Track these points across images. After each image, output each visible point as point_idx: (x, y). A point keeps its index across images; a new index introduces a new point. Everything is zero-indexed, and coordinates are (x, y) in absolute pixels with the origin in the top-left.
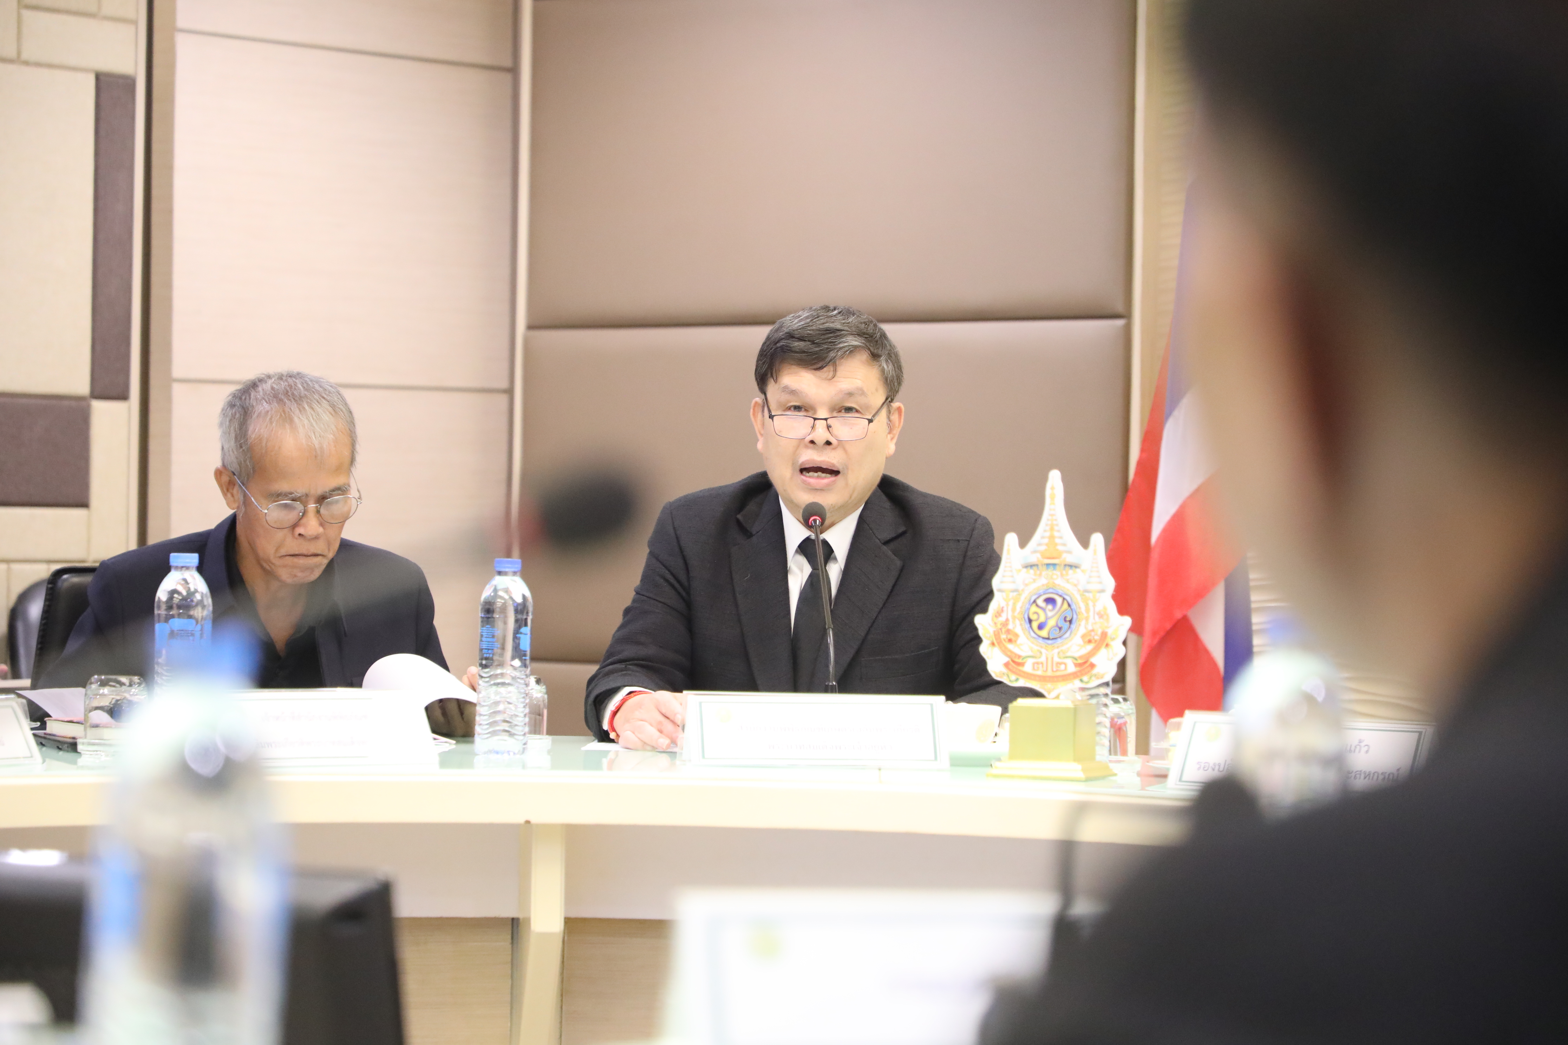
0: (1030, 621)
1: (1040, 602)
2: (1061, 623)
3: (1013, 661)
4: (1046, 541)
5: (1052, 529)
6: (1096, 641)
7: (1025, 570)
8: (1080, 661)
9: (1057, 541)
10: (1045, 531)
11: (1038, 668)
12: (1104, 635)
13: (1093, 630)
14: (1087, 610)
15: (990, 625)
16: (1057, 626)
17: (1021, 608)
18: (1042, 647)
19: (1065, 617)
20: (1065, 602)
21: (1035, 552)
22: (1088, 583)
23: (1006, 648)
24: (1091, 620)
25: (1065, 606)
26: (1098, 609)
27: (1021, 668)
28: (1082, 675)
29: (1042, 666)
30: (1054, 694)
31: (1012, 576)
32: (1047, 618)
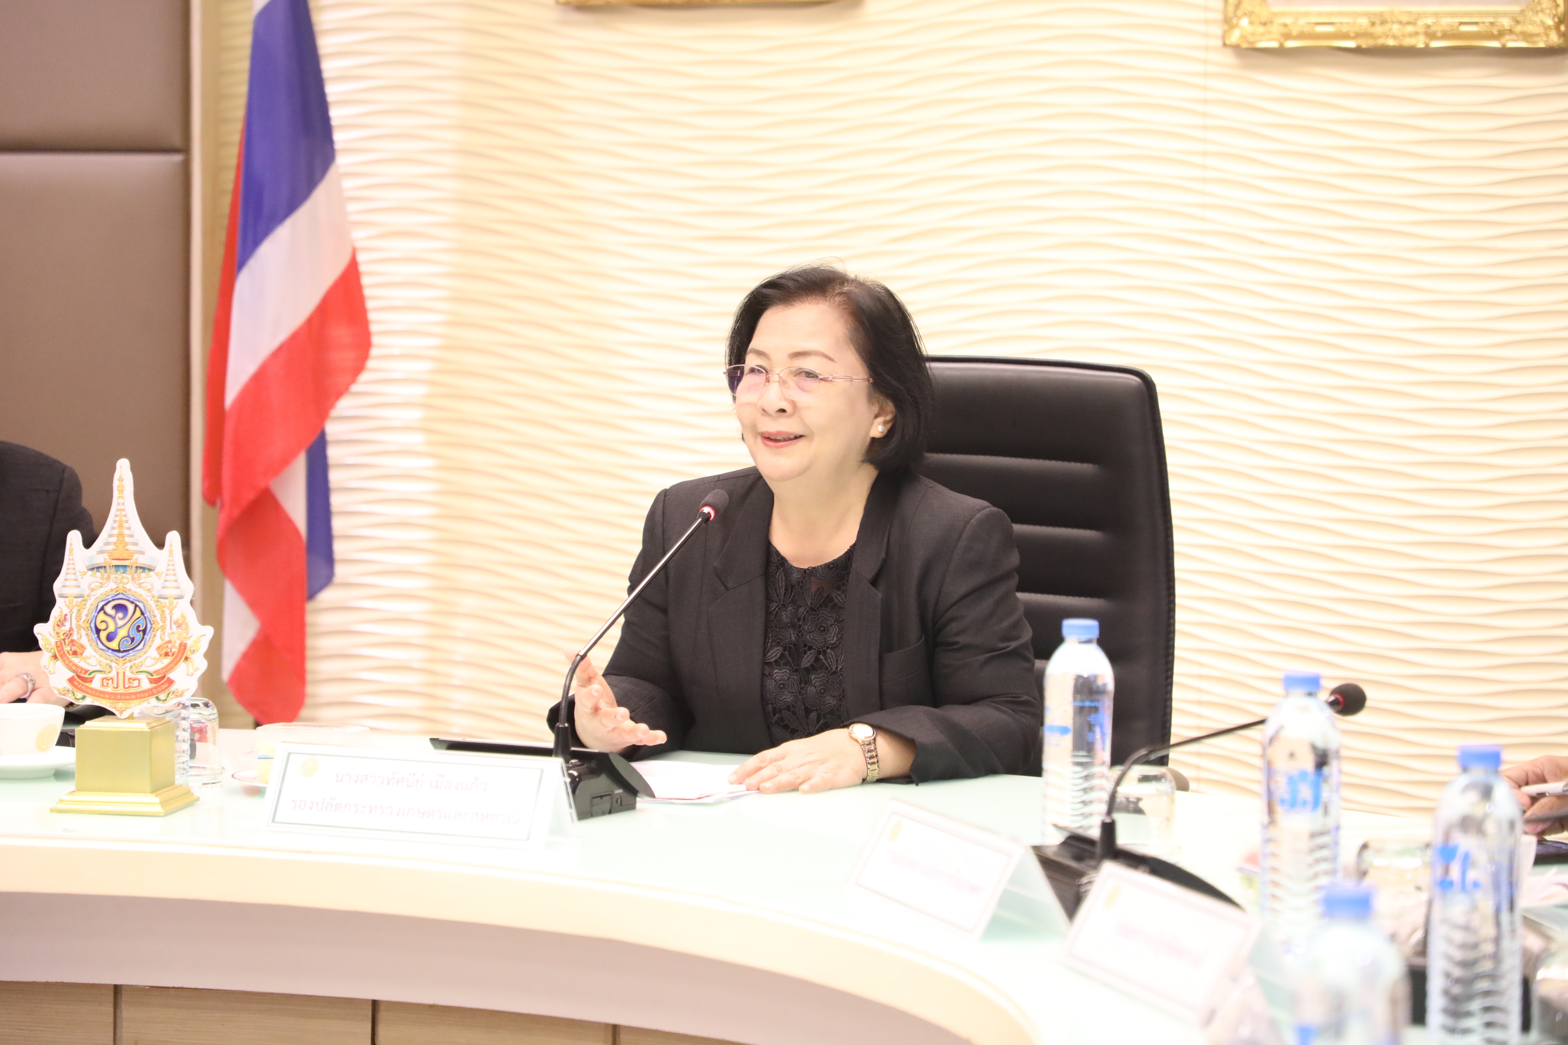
0: (98, 631)
1: (109, 609)
2: (133, 633)
3: (79, 677)
4: (114, 539)
5: (121, 526)
6: (173, 654)
7: (90, 573)
8: (155, 677)
9: (128, 539)
10: (113, 528)
11: (108, 683)
12: (183, 646)
13: (170, 642)
14: (164, 619)
15: (51, 635)
16: (128, 636)
17: (87, 615)
18: (112, 661)
19: (139, 626)
20: (138, 608)
21: (101, 552)
22: (164, 587)
23: (71, 662)
24: (168, 630)
25: (138, 613)
26: (174, 618)
27: (87, 684)
28: (159, 692)
29: (113, 683)
30: (126, 714)
31: (76, 580)
32: (117, 628)
